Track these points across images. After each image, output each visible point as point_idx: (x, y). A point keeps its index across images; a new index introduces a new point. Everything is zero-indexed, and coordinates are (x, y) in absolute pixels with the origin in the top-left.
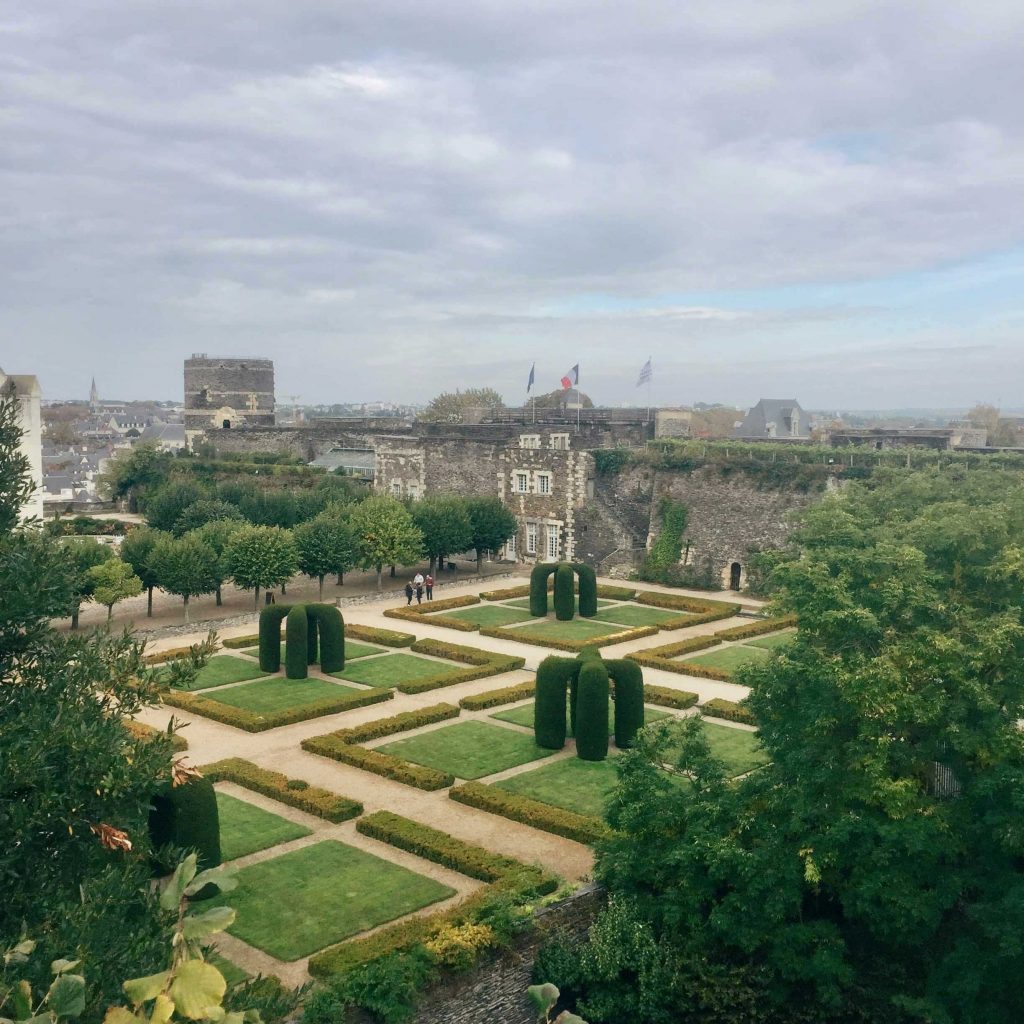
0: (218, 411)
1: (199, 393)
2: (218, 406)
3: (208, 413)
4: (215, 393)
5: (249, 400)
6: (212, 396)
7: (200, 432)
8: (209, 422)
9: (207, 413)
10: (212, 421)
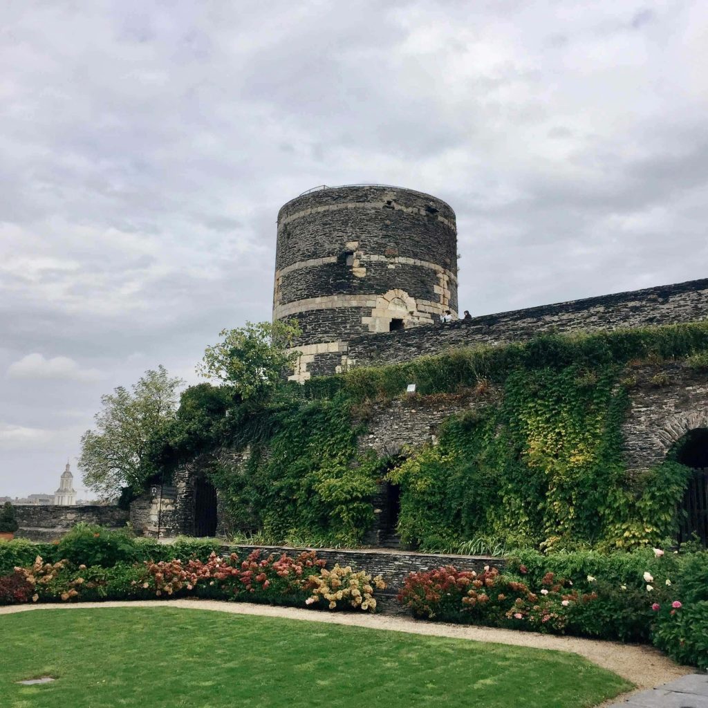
0: (379, 299)
1: (333, 259)
2: (381, 288)
3: (354, 303)
4: (375, 258)
5: (438, 282)
6: (368, 265)
7: (334, 347)
8: (359, 322)
9: (354, 301)
10: (365, 320)
